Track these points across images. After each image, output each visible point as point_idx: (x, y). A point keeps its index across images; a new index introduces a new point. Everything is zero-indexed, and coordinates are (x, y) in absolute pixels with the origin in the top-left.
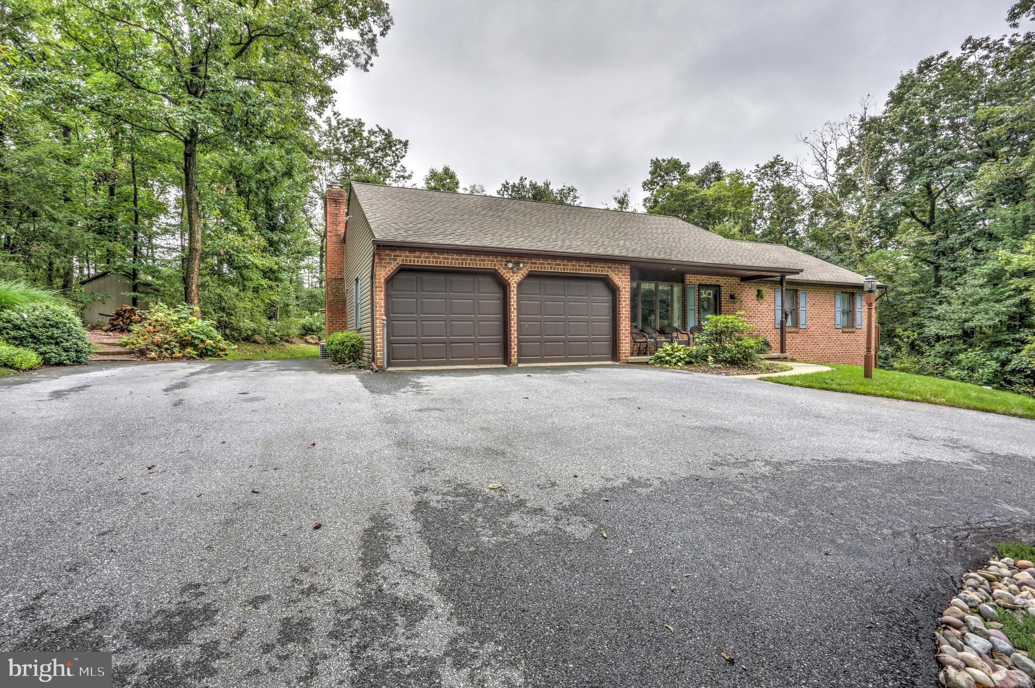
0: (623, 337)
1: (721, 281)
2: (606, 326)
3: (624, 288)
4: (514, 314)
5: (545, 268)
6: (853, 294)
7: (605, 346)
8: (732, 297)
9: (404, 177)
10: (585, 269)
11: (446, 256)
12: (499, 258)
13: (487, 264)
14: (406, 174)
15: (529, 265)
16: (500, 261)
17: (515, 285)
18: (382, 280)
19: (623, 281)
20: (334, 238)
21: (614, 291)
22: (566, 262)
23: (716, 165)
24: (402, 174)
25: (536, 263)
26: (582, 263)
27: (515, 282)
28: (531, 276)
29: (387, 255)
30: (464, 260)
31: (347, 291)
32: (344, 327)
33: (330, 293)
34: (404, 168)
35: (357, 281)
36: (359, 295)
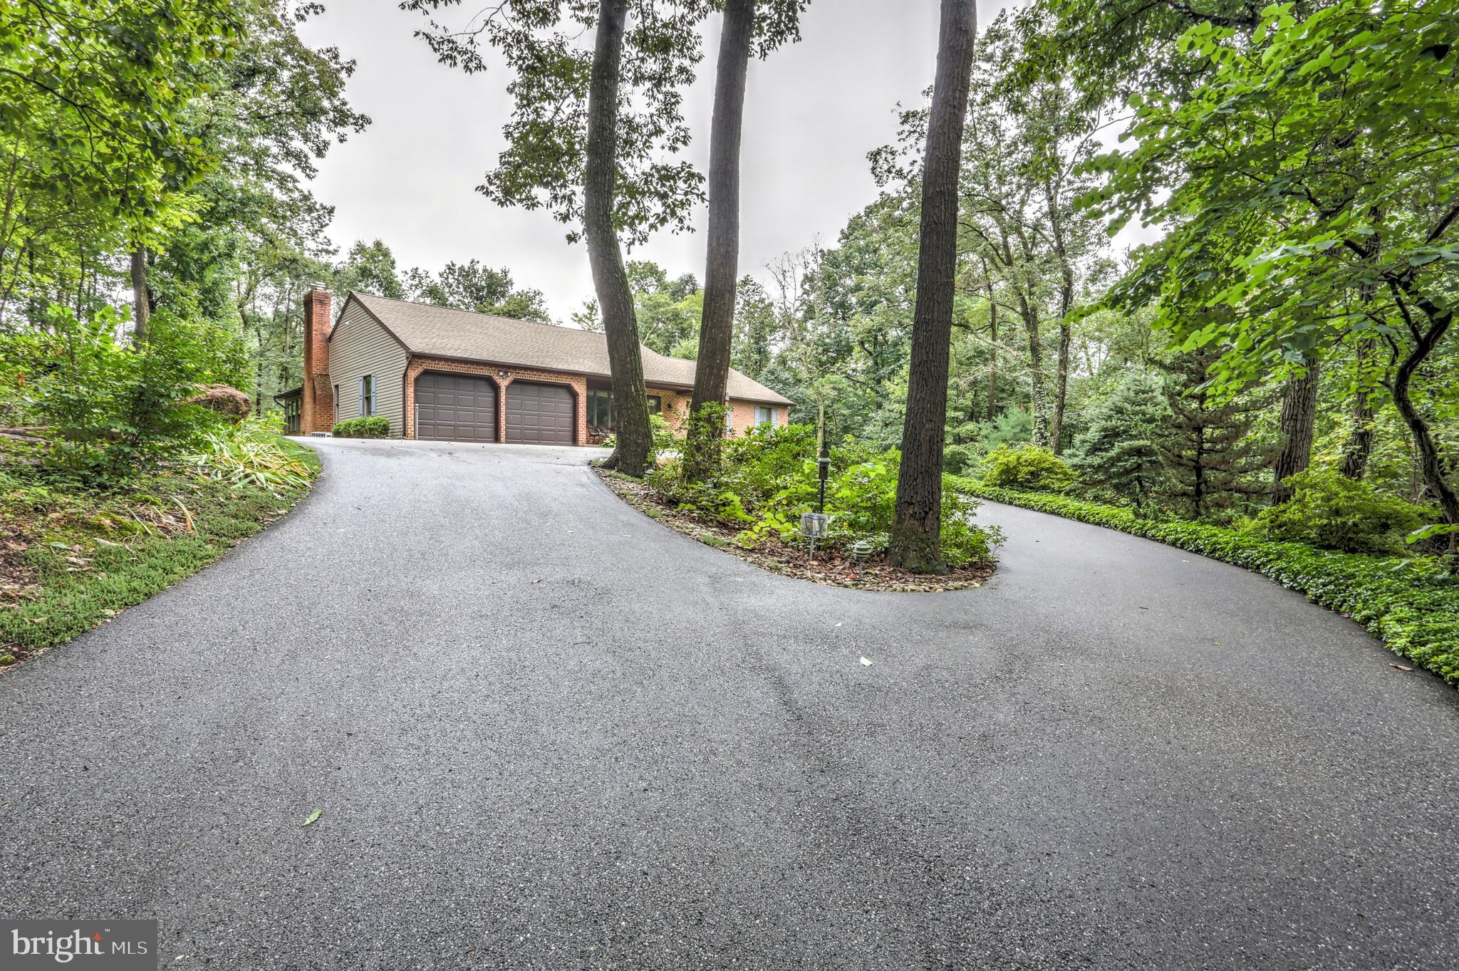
0: (580, 429)
1: (661, 393)
2: (569, 420)
3: (582, 396)
4: (503, 408)
5: (525, 377)
6: (769, 410)
7: (568, 434)
8: (669, 406)
9: (328, 252)
10: (553, 379)
11: (456, 364)
13: (485, 372)
14: (331, 248)
15: (515, 374)
16: (494, 370)
17: (504, 388)
18: (413, 379)
19: (581, 388)
20: (319, 336)
21: (574, 395)
22: (540, 374)
23: (691, 277)
24: (325, 247)
25: (519, 373)
26: (551, 375)
27: (504, 386)
28: (515, 382)
29: (416, 361)
31: (337, 387)
32: (331, 418)
33: (317, 387)
34: (329, 241)
35: (367, 380)
36: (373, 390)
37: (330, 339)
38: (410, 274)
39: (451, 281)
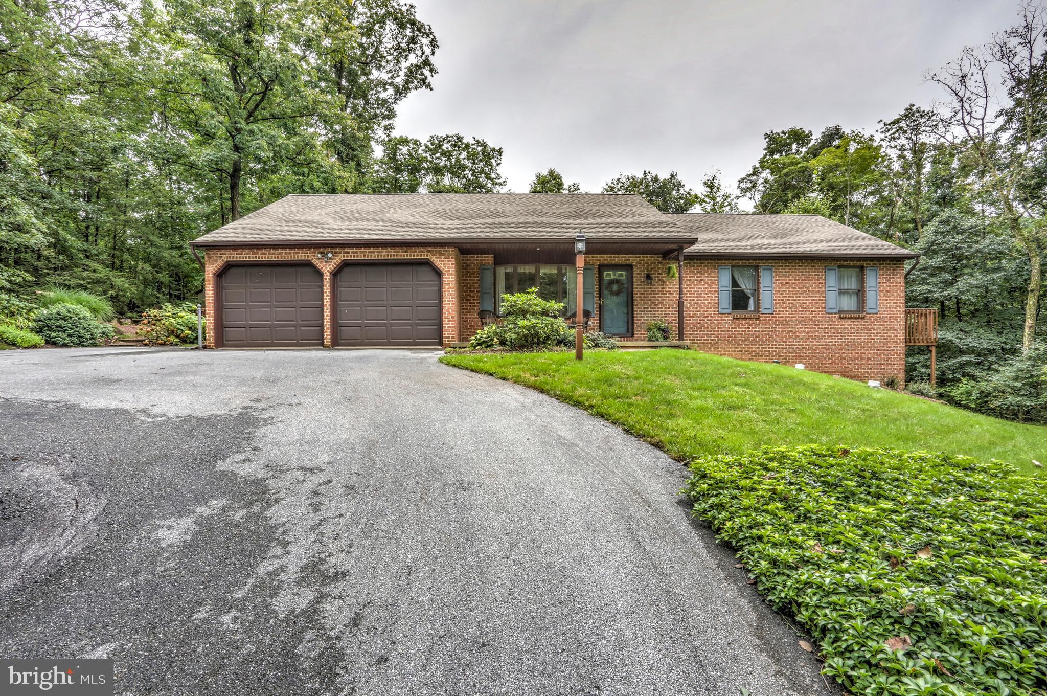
0: (445, 321)
1: (633, 259)
2: (433, 310)
3: (447, 271)
4: (326, 301)
5: (358, 256)
6: (862, 268)
8: (649, 277)
10: (401, 255)
11: (264, 251)
12: (312, 250)
13: (301, 255)
15: (342, 254)
16: (313, 252)
17: (328, 274)
18: (211, 275)
19: (447, 264)
21: (439, 274)
22: (380, 249)
25: (348, 252)
26: (397, 249)
27: (328, 271)
28: (343, 264)
30: (280, 253)
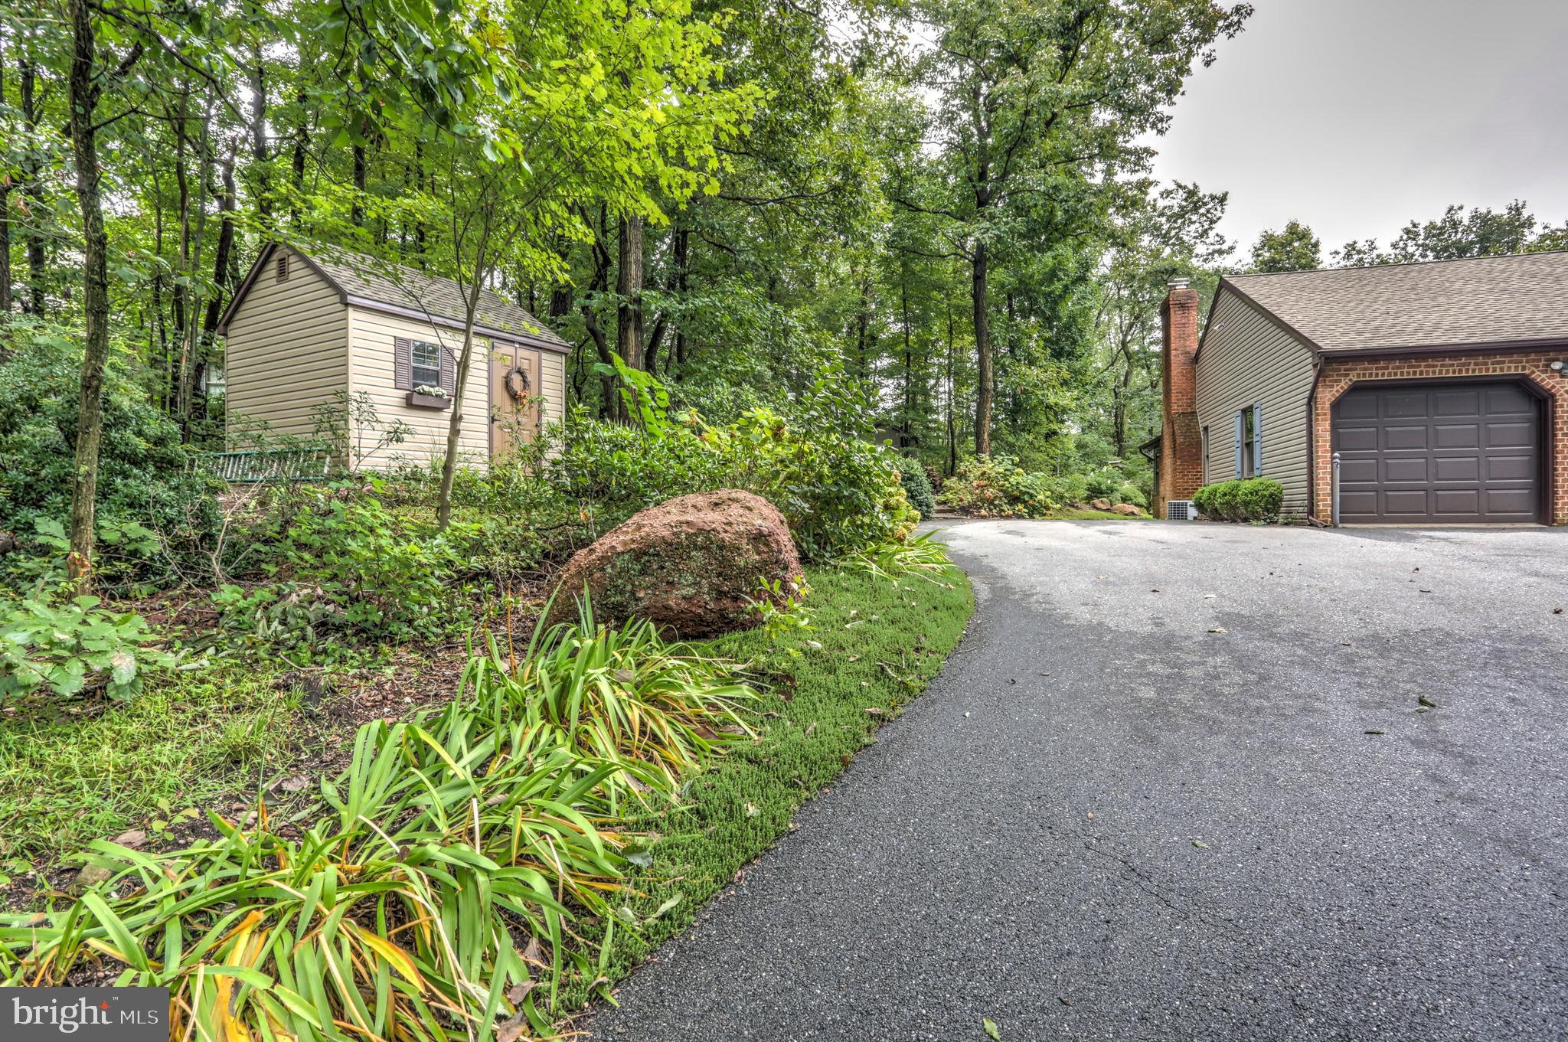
4: (1562, 444)
9: (1221, 252)
11: (1430, 362)
12: (1533, 357)
13: (1508, 367)
14: (1225, 247)
16: (1534, 361)
18: (1327, 405)
20: (1181, 357)
24: (1217, 247)
29: (1334, 370)
30: (1464, 365)
31: (1206, 429)
32: (1199, 479)
33: (1177, 432)
34: (1221, 237)
35: (1247, 412)
36: (1257, 430)
37: (1196, 359)
38: (1343, 252)
39: (1410, 249)
